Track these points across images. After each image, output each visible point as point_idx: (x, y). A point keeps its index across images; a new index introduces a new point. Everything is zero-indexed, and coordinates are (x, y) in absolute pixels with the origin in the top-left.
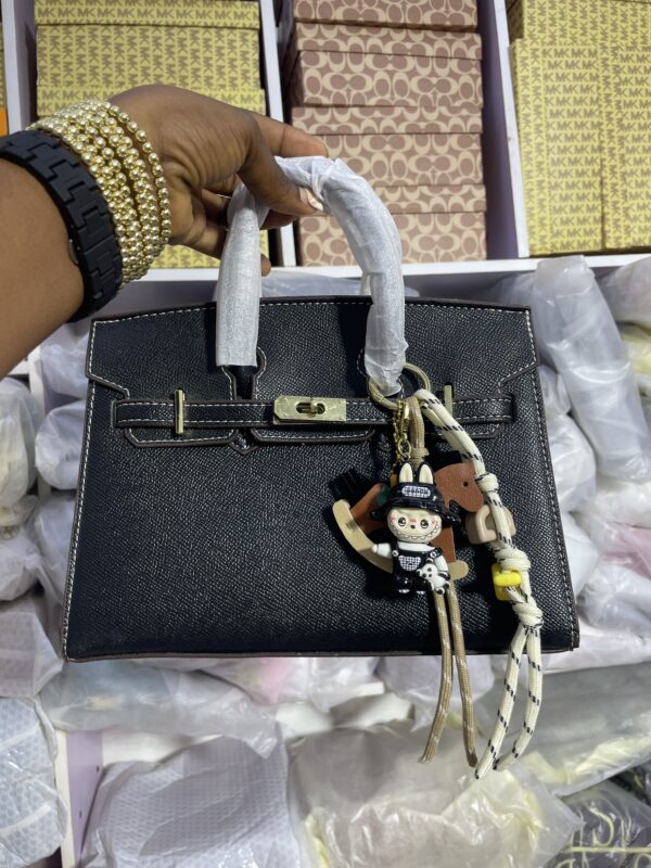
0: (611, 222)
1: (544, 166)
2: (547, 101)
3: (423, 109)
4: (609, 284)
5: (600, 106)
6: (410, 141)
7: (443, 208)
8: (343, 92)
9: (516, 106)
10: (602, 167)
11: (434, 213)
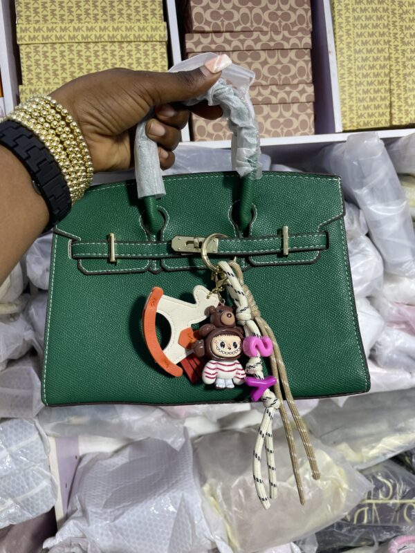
0: (396, 108)
1: (352, 70)
2: (354, 26)
3: (272, 33)
4: (395, 149)
5: (389, 29)
6: (264, 55)
7: (286, 100)
8: (219, 22)
9: (334, 30)
10: (391, 70)
11: (280, 104)
